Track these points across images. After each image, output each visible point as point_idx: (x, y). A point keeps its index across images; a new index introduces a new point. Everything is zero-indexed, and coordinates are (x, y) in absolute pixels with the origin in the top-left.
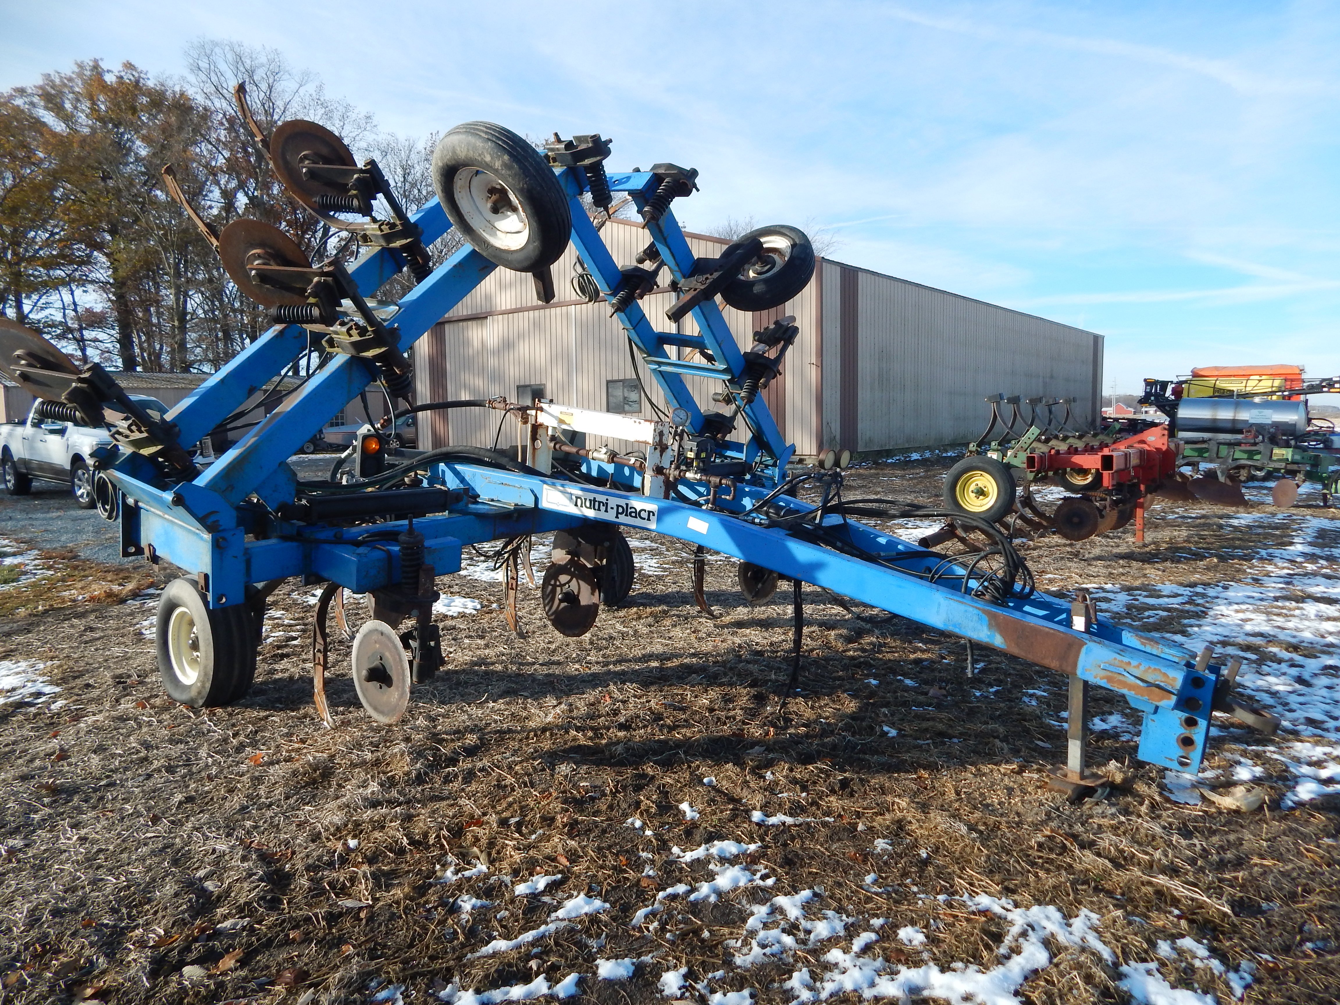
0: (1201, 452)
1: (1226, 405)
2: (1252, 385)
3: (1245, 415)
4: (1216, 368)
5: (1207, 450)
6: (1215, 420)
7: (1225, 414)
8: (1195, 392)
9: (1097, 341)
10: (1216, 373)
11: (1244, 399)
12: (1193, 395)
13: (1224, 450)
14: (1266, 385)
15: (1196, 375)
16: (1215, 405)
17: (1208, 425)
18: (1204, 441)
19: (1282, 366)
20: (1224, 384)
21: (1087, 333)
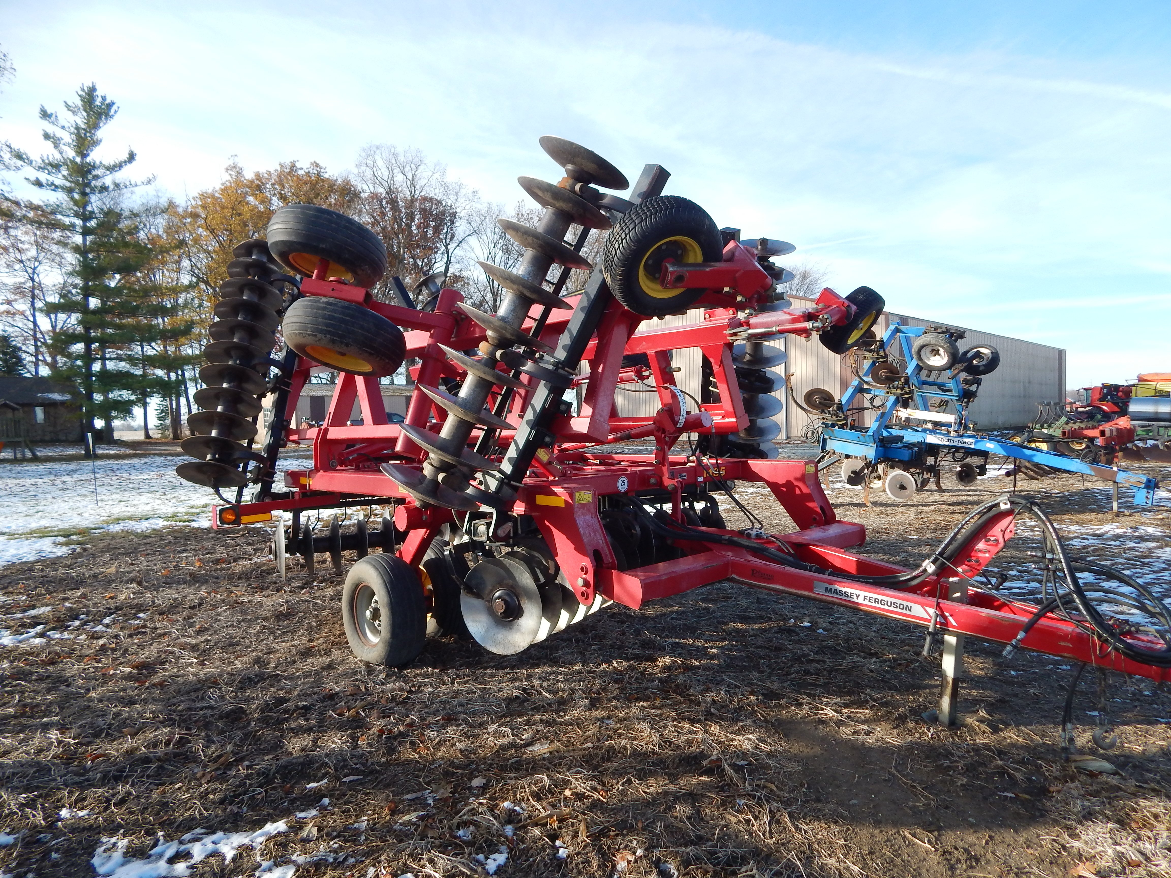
0: (1147, 432)
1: (1165, 402)
4: (1157, 374)
5: (1151, 431)
6: (1157, 413)
7: (1164, 409)
8: (1141, 392)
9: (1061, 354)
10: (1156, 378)
12: (1139, 395)
13: (1162, 431)
15: (1141, 380)
16: (1156, 402)
17: (1152, 416)
18: (1149, 426)
20: (1162, 387)
21: (1054, 348)
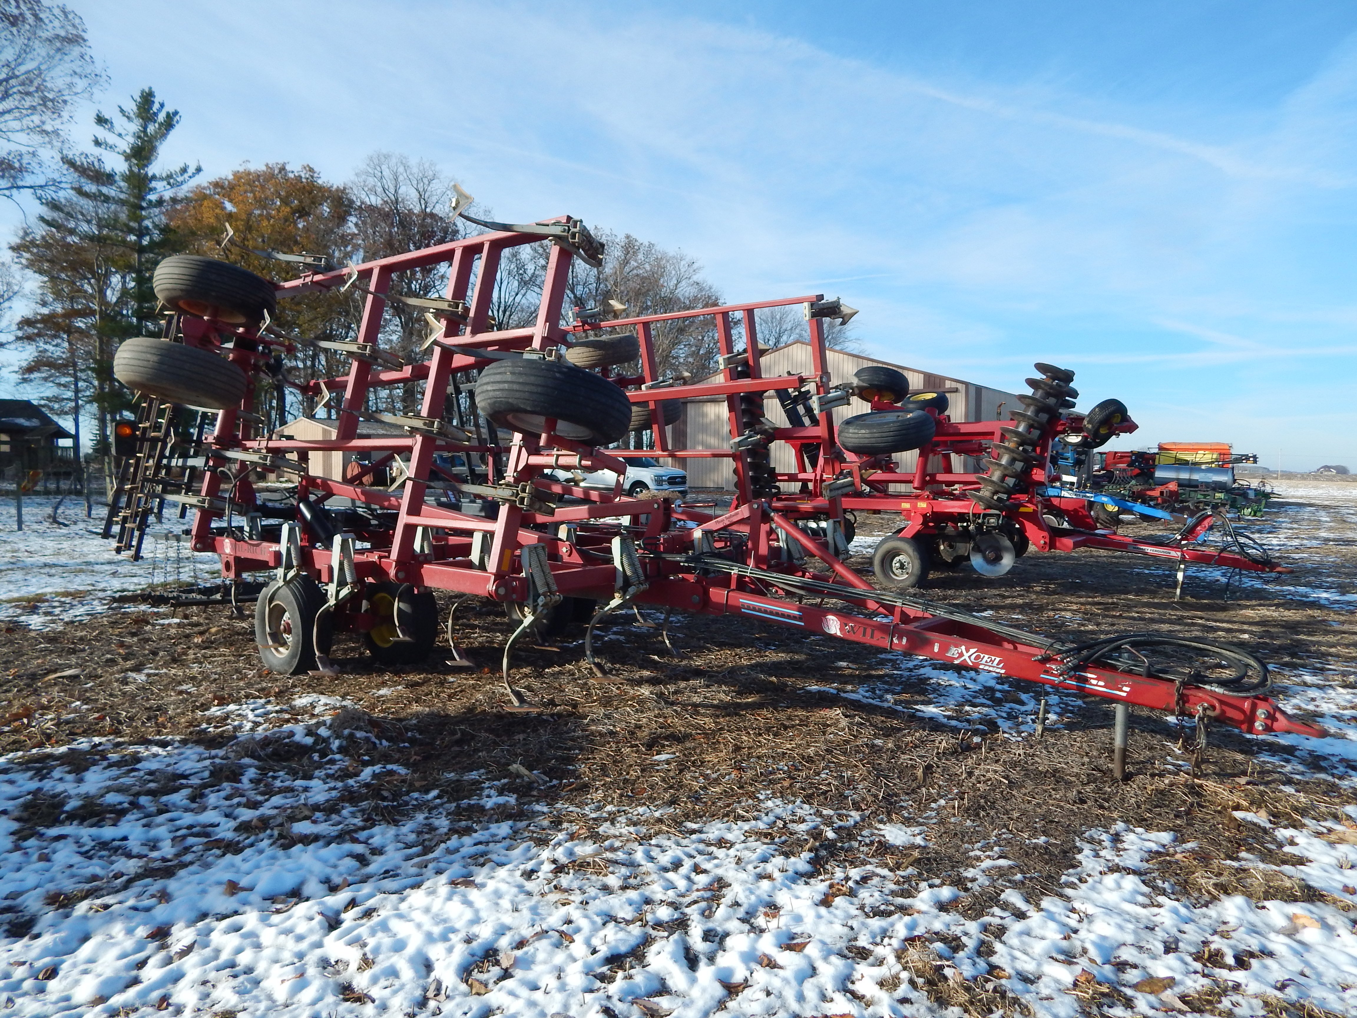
1: (1185, 470)
2: (1200, 457)
3: (1196, 477)
4: (1175, 444)
6: (1178, 479)
7: (1184, 476)
8: (1163, 460)
10: (1175, 447)
11: (1195, 466)
12: (1162, 462)
14: (1208, 457)
15: (1161, 448)
16: (1178, 470)
19: (1218, 444)
20: (1181, 455)
